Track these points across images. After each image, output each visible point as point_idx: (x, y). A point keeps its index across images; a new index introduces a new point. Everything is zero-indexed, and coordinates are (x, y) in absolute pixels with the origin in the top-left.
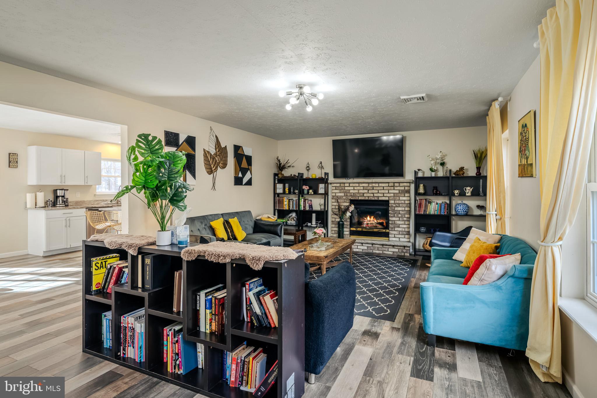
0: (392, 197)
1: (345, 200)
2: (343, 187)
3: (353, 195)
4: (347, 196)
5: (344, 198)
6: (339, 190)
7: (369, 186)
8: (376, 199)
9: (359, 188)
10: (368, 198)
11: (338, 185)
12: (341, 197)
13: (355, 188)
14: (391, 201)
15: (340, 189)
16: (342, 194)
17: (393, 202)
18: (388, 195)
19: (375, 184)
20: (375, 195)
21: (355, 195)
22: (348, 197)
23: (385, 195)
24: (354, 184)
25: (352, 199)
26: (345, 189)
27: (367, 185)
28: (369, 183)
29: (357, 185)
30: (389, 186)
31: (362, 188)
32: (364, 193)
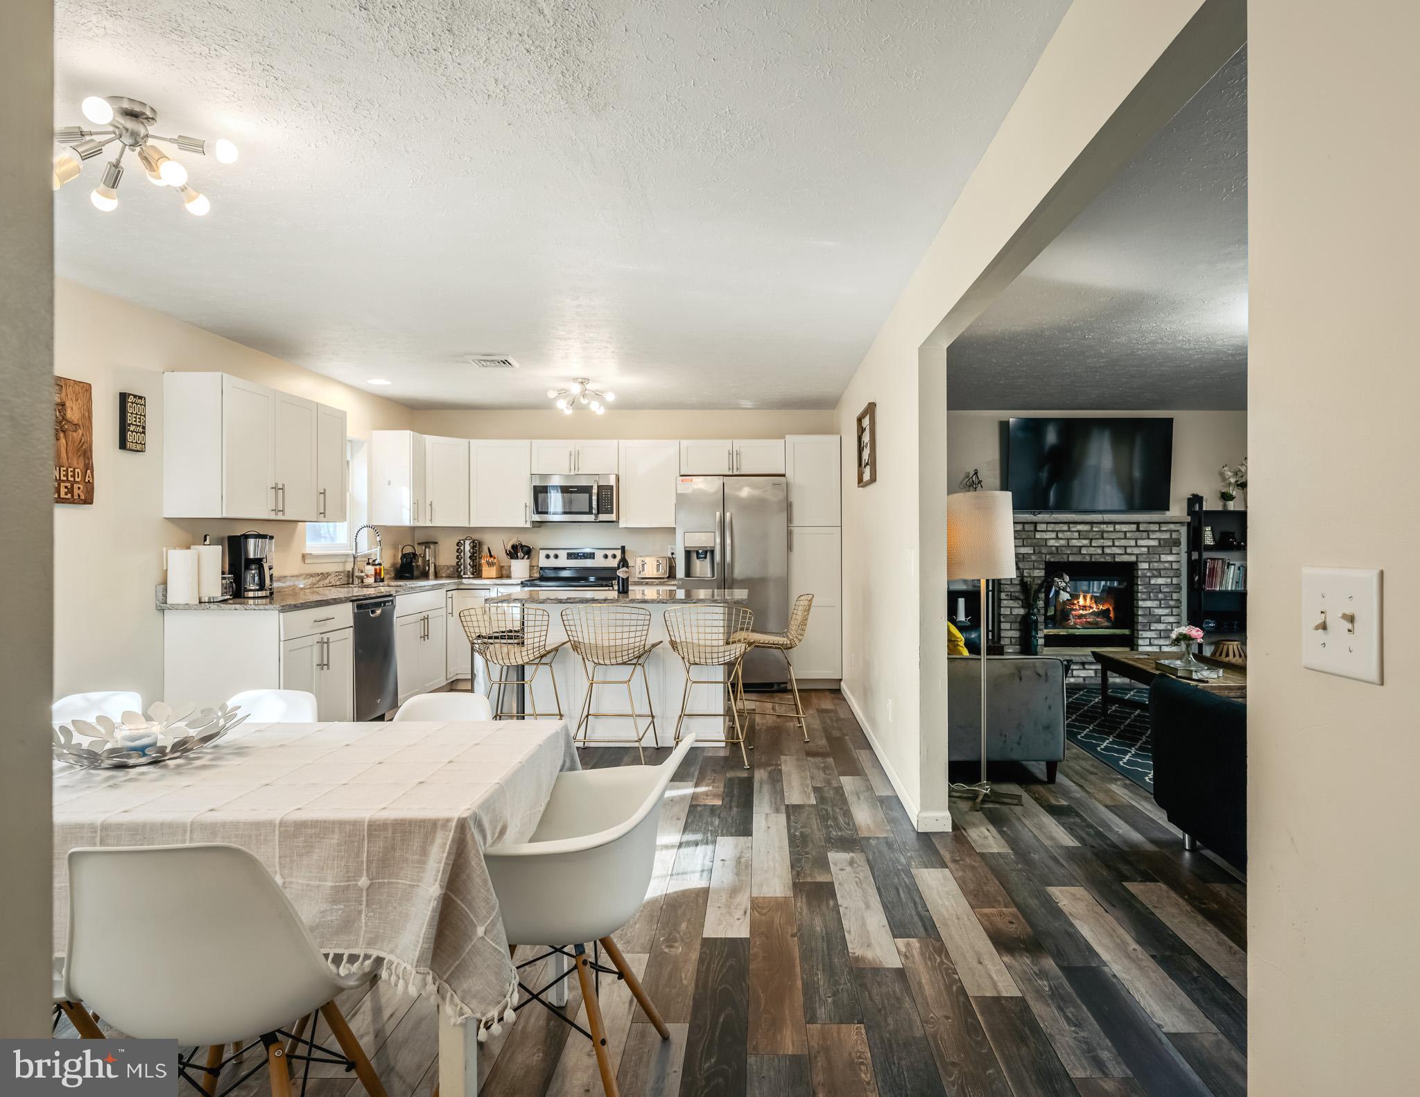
0: (1144, 556)
1: (1036, 565)
2: (1030, 533)
3: (1055, 552)
4: (1040, 553)
5: (1033, 558)
6: (1021, 541)
7: (1092, 531)
8: (1109, 559)
9: (1068, 535)
10: (1091, 558)
12: (1024, 557)
13: (1060, 535)
14: (1143, 564)
15: (1024, 537)
16: (1030, 550)
17: (1145, 566)
18: (1136, 551)
19: (1105, 526)
20: (1107, 551)
21: (1061, 550)
22: (1044, 556)
23: (1129, 550)
24: (1057, 526)
25: (1052, 560)
26: (1035, 538)
27: (1087, 528)
28: (1092, 523)
29: (1065, 527)
30: (1138, 530)
31: (1076, 535)
32: (1080, 547)
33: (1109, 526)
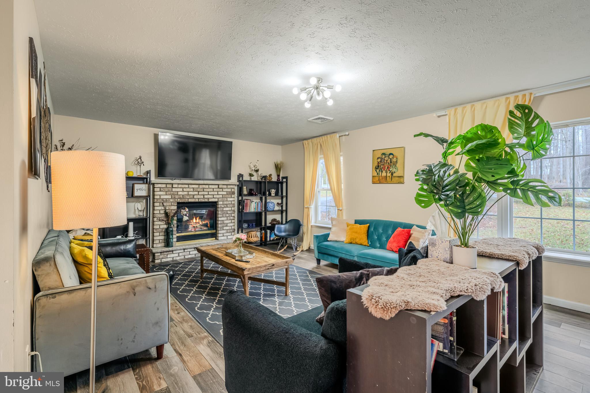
0: (221, 199)
1: (172, 203)
2: (169, 188)
3: (182, 197)
4: (175, 198)
5: (171, 200)
6: (165, 192)
7: (199, 188)
8: (206, 200)
9: (188, 190)
10: (198, 200)
11: (164, 186)
12: (167, 200)
13: (184, 190)
15: (166, 190)
16: (170, 197)
17: (221, 203)
18: (218, 196)
19: (205, 186)
20: (206, 197)
21: (185, 197)
22: (177, 199)
23: (215, 196)
24: (183, 185)
25: (180, 201)
26: (172, 191)
27: (197, 186)
28: (199, 184)
29: (187, 186)
30: (219, 188)
31: (192, 190)
32: (194, 195)
33: (206, 186)
